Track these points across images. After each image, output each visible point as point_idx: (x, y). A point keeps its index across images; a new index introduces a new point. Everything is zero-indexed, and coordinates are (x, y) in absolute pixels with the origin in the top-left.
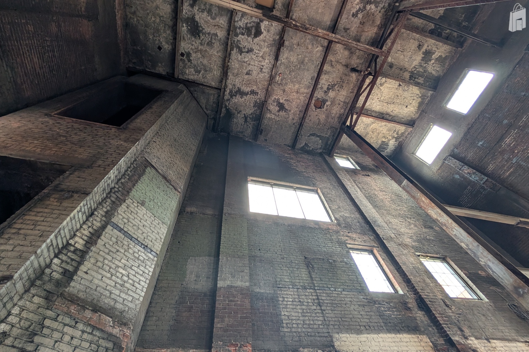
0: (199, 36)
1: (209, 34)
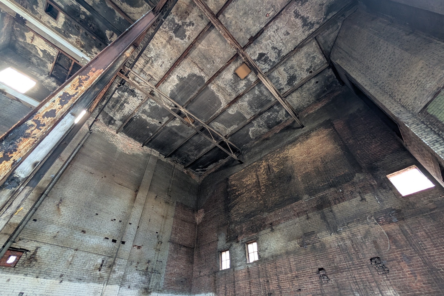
0: (293, 75)
1: (287, 73)
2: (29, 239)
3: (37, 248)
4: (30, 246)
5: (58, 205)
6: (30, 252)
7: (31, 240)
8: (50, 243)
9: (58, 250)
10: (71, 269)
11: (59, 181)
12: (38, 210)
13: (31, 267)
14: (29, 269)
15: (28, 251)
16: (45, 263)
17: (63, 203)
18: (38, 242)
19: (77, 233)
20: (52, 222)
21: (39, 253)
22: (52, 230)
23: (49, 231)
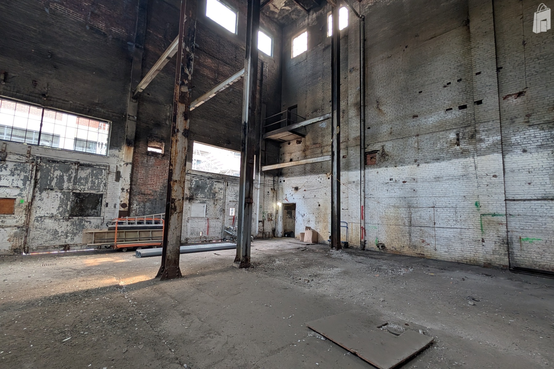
2: (373, 142)
3: (383, 147)
4: (377, 147)
5: (378, 107)
6: (379, 151)
7: (376, 143)
8: (390, 139)
9: (401, 142)
10: (422, 153)
11: (366, 88)
12: (366, 120)
13: (386, 161)
14: (386, 162)
15: (378, 151)
16: (396, 155)
17: (380, 104)
18: (380, 142)
19: (409, 121)
20: (382, 123)
21: (386, 150)
22: (385, 129)
23: (383, 131)
